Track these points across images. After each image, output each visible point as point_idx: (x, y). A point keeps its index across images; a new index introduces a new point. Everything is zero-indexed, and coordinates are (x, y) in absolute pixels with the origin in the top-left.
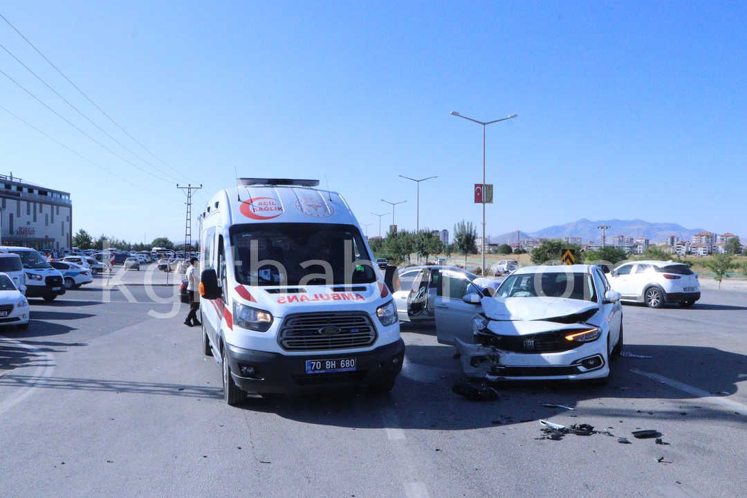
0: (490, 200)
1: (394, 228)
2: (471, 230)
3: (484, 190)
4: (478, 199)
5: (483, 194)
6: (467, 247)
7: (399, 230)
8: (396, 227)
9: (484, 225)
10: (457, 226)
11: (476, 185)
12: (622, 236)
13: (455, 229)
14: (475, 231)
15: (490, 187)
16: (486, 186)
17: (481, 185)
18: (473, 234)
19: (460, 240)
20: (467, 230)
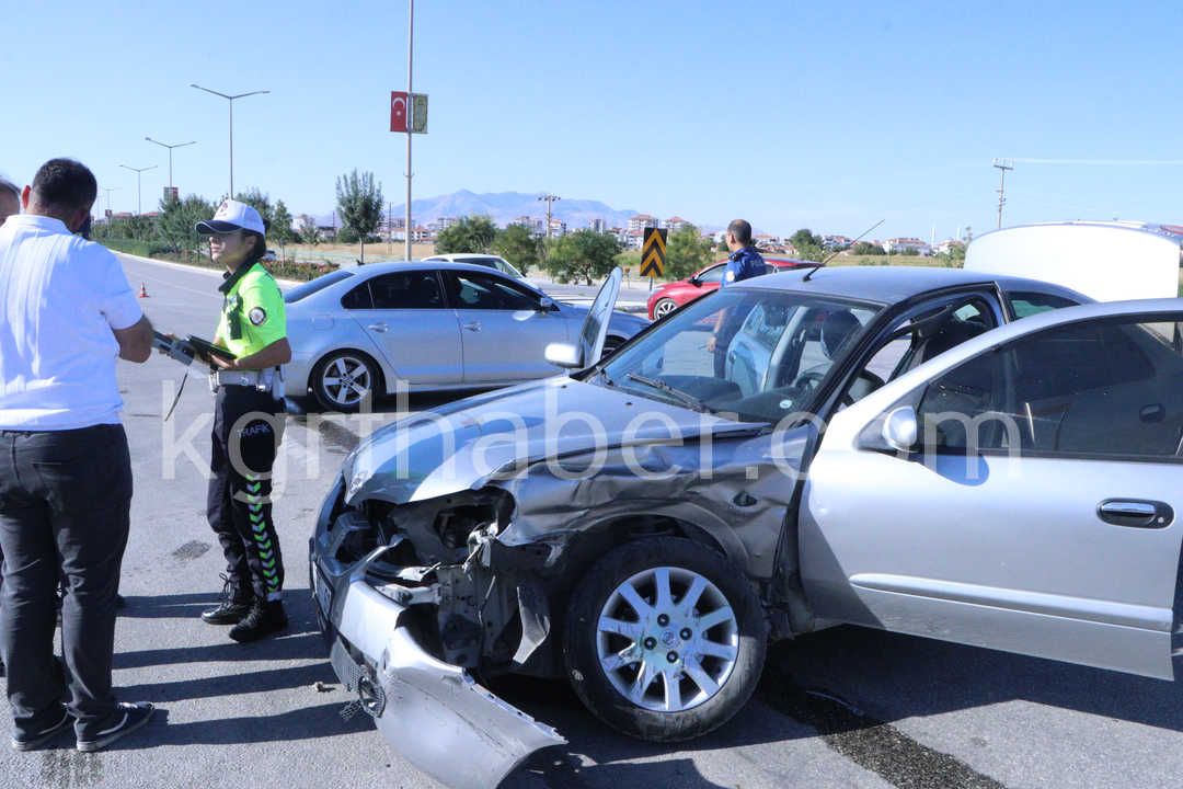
0: (421, 128)
1: (172, 194)
2: (372, 187)
3: (408, 104)
4: (398, 124)
5: (407, 114)
6: (366, 225)
7: (182, 196)
8: (175, 190)
9: (410, 177)
10: (343, 181)
11: (394, 95)
12: (527, 218)
13: (338, 188)
14: (379, 191)
15: (422, 101)
16: (415, 97)
17: (404, 95)
18: (376, 199)
19: (351, 210)
20: (364, 190)
